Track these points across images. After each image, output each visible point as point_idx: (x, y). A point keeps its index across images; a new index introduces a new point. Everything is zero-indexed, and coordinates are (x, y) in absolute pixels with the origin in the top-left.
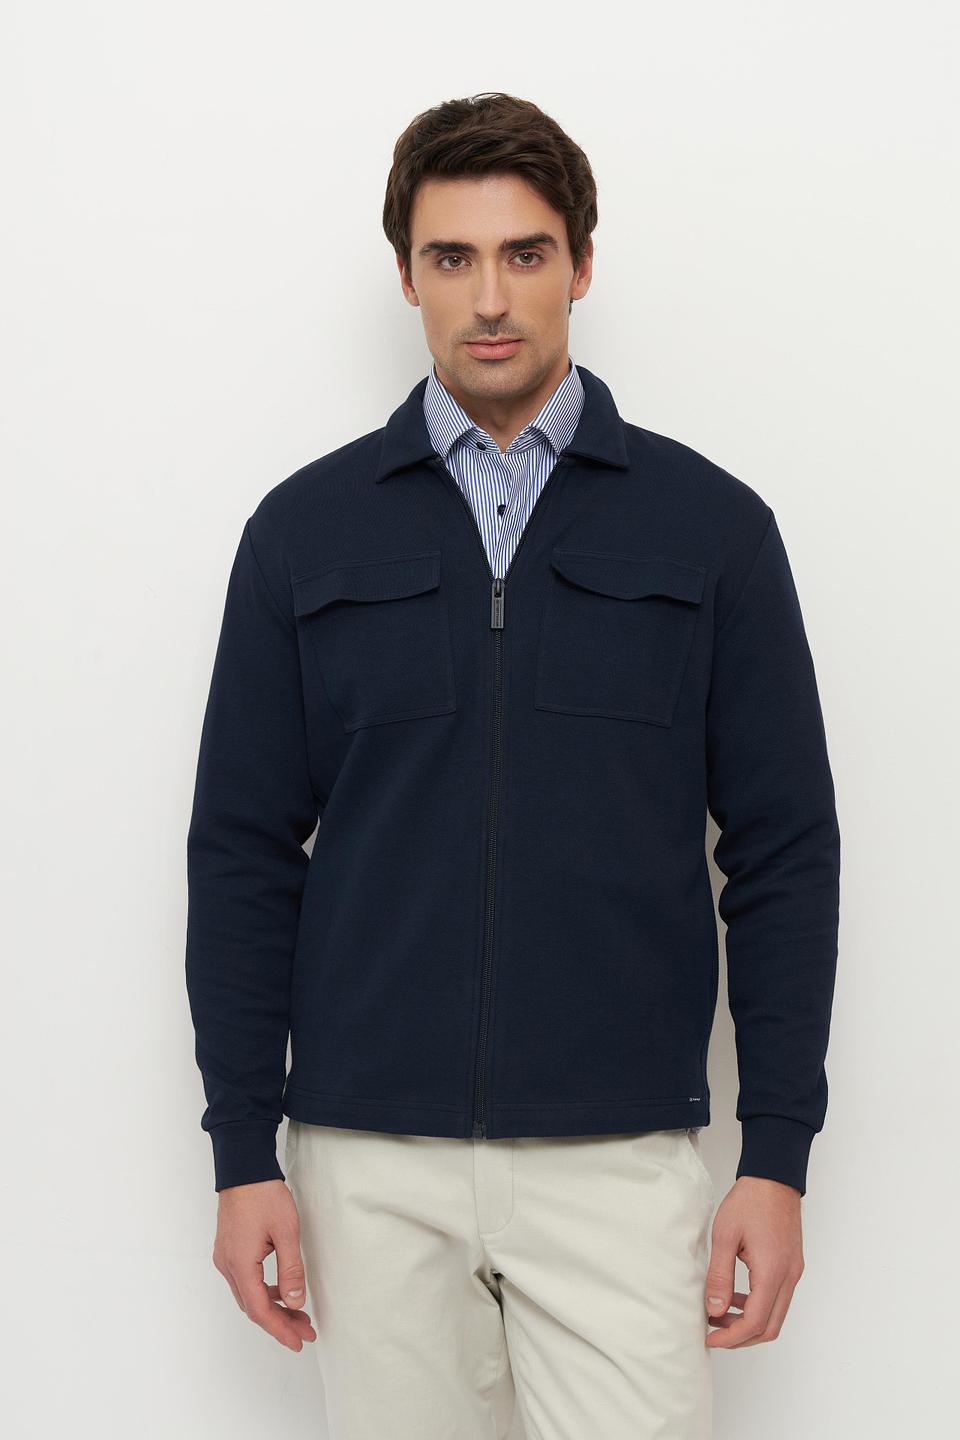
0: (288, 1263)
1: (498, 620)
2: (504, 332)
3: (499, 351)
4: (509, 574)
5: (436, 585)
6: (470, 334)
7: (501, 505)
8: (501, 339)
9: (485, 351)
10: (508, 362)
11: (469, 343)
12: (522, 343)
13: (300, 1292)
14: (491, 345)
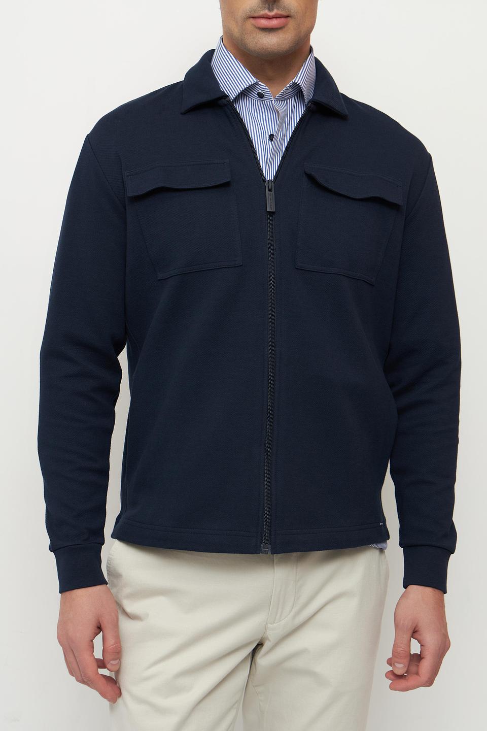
0: (111, 642)
1: (270, 207)
2: (278, 9)
3: (274, 23)
4: (276, 177)
5: (228, 180)
6: (255, 11)
7: (271, 135)
8: (276, 14)
9: (264, 23)
10: (280, 31)
11: (253, 18)
12: (289, 18)
13: (118, 660)
14: (269, 18)
